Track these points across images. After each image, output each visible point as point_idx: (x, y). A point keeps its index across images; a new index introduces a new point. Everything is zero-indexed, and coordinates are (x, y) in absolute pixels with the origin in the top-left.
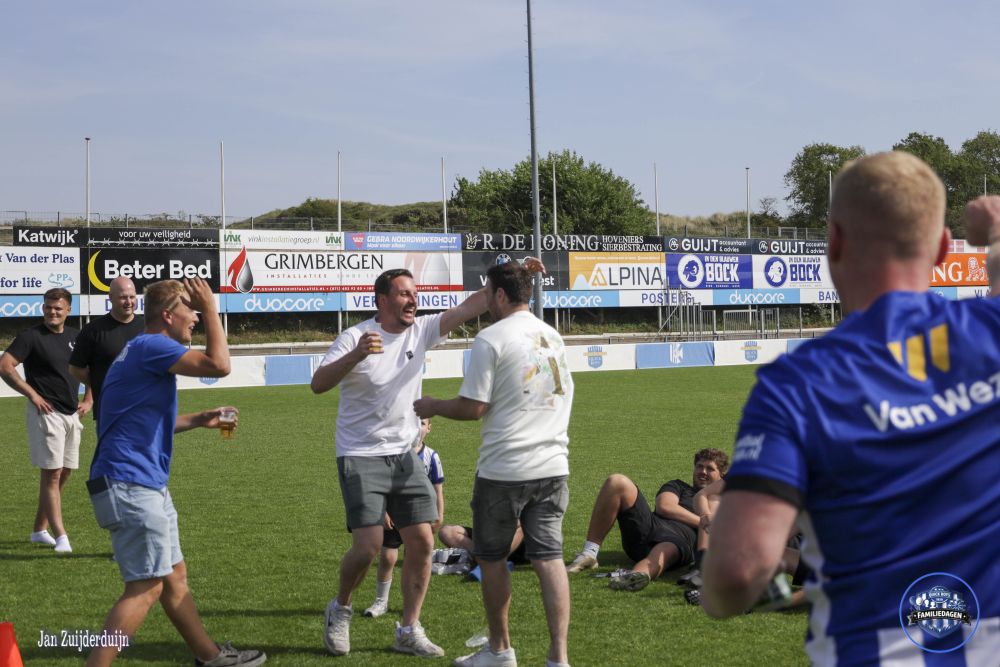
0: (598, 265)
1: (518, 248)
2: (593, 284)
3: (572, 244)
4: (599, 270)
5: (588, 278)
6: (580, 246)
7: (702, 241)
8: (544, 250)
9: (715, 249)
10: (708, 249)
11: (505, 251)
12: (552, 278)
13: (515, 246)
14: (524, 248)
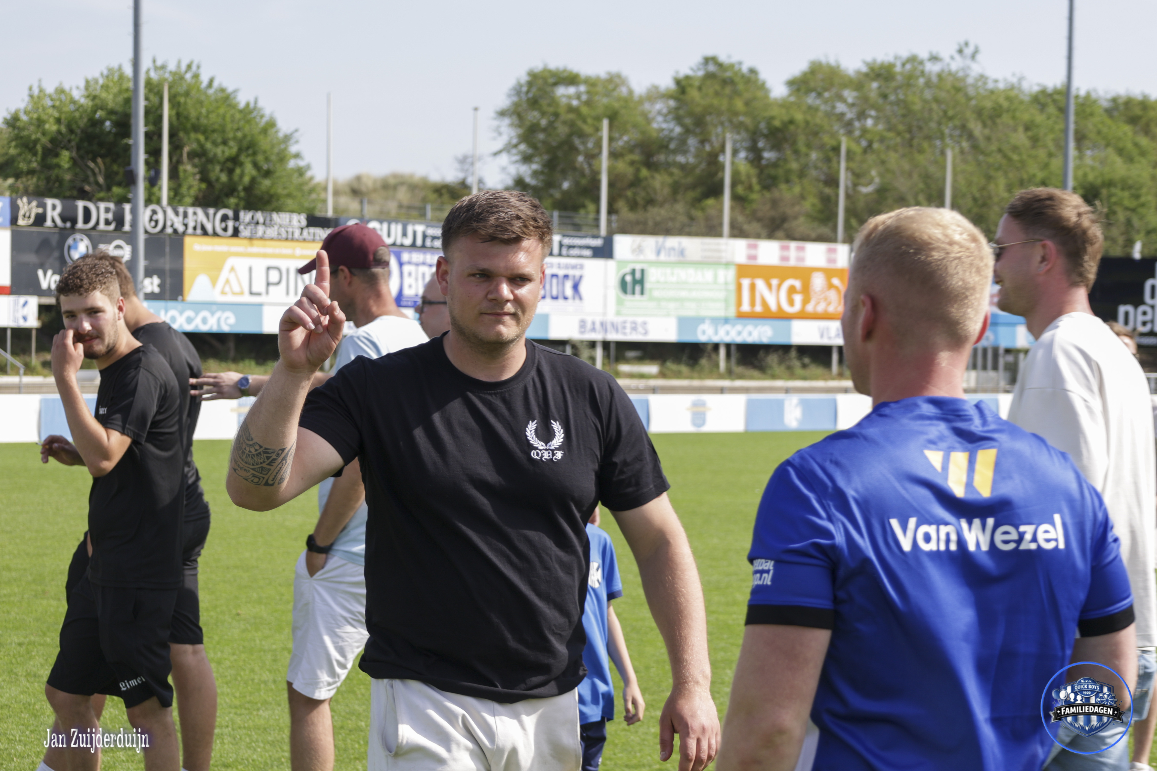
0: (231, 262)
1: (102, 226)
2: (223, 293)
3: (191, 224)
4: (232, 269)
5: (214, 282)
6: (203, 228)
7: (400, 227)
8: (146, 232)
9: (419, 242)
10: (408, 241)
11: (83, 231)
12: (156, 280)
13: (97, 223)
14: (112, 227)
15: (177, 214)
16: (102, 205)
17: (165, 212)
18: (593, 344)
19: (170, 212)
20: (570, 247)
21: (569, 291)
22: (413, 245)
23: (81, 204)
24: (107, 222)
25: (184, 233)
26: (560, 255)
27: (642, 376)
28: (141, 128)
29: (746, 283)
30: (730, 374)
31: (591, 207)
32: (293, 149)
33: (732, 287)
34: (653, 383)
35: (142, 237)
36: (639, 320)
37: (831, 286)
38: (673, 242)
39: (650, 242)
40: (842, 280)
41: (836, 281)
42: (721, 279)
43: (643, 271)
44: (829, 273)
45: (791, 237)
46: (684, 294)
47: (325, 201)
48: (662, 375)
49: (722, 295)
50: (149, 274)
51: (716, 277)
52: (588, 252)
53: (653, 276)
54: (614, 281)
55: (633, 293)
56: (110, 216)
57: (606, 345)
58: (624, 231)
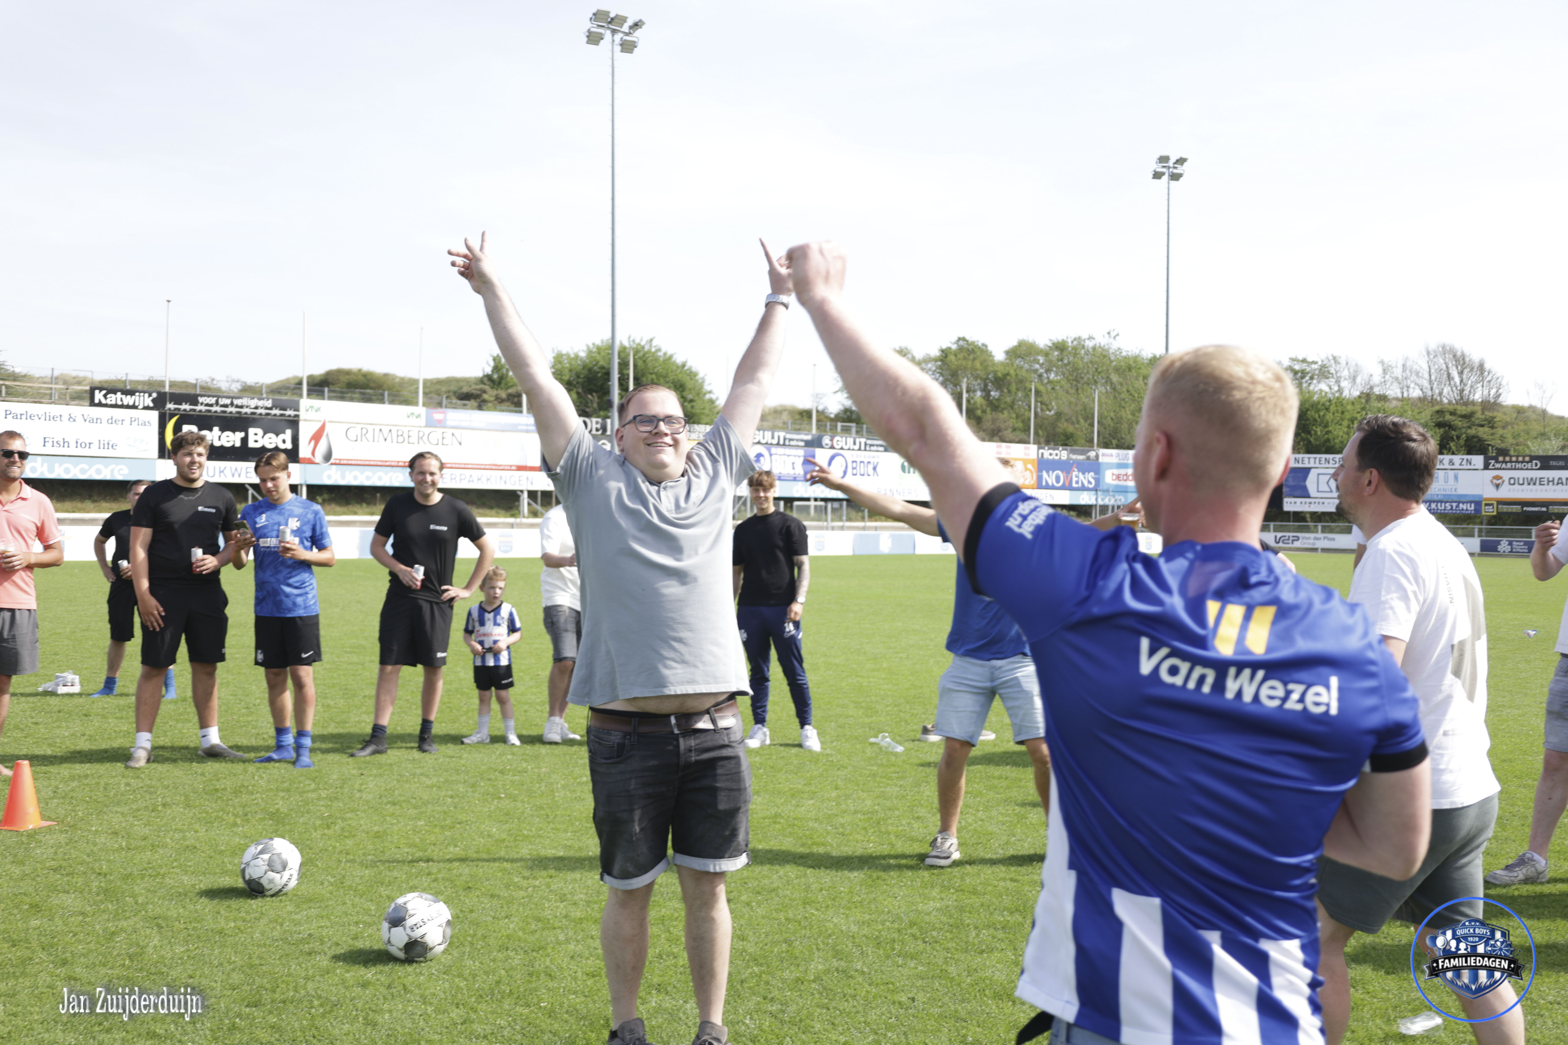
7: (770, 433)
9: (781, 442)
10: (775, 441)
14: (600, 432)
20: (871, 445)
21: (871, 471)
22: (778, 444)
24: (597, 430)
26: (865, 450)
28: (615, 376)
32: (707, 387)
36: (913, 488)
37: (1026, 469)
40: (1033, 466)
41: (1030, 466)
44: (1025, 462)
45: (1003, 440)
54: (897, 466)
55: (909, 473)
56: (599, 426)
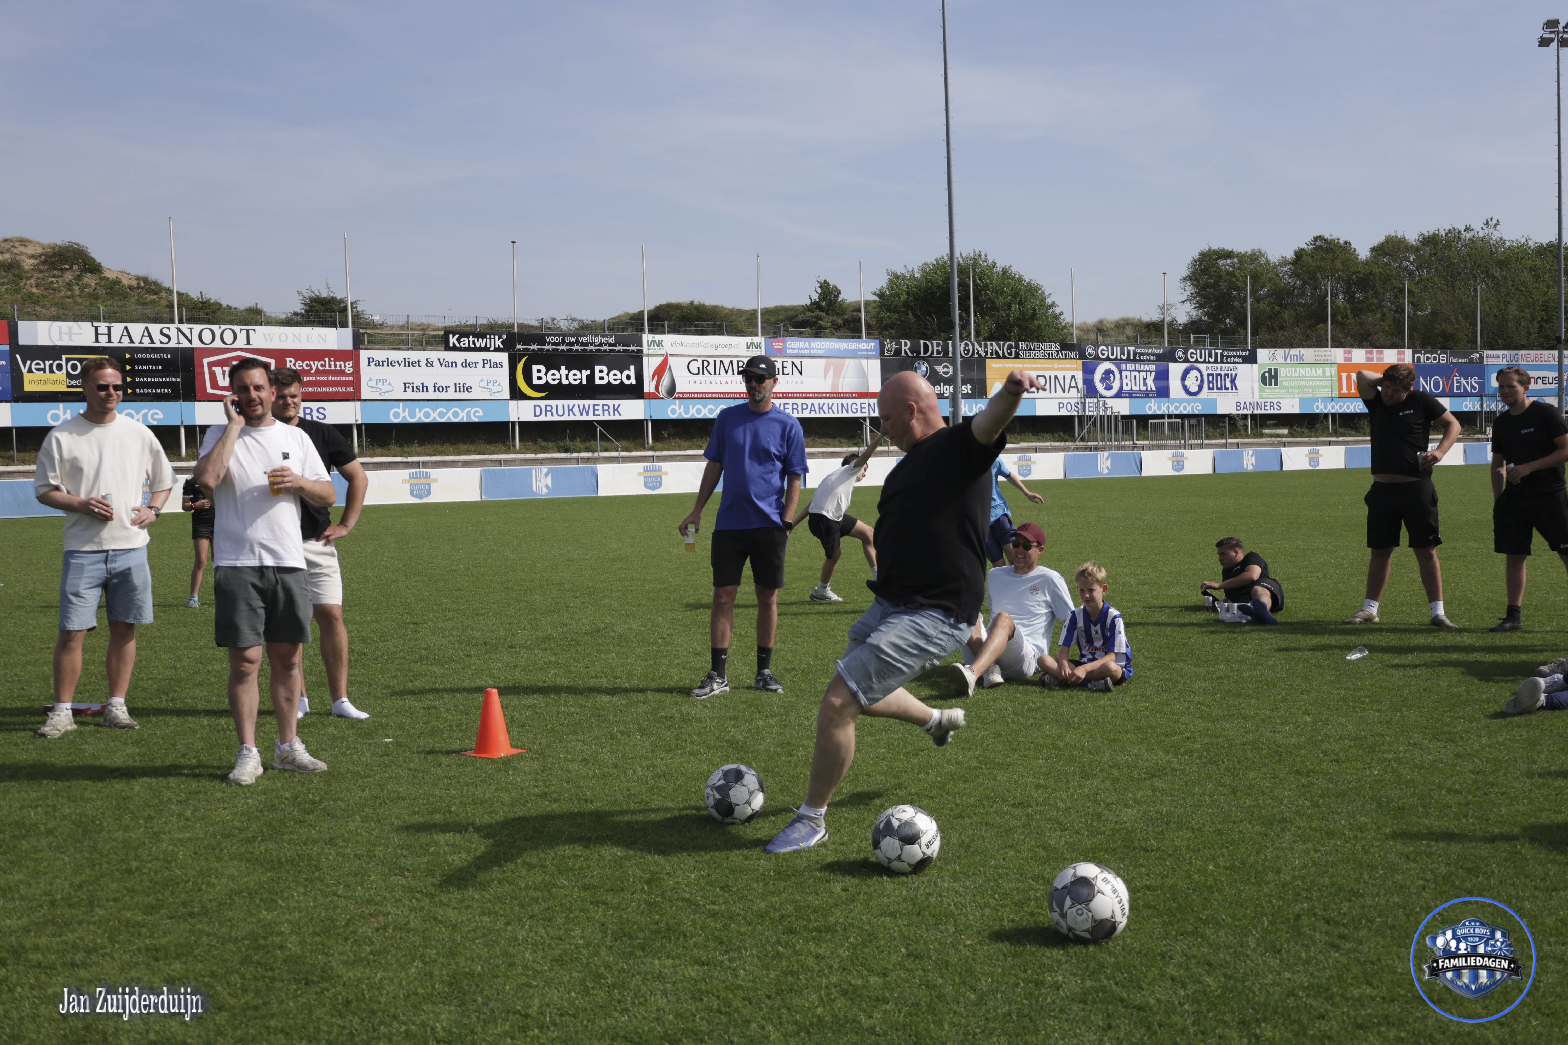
1: (936, 355)
3: (989, 351)
6: (997, 353)
7: (1119, 348)
8: (962, 357)
9: (1132, 357)
11: (923, 358)
12: (969, 387)
13: (932, 353)
14: (941, 355)
15: (980, 346)
16: (935, 342)
17: (973, 345)
18: (1245, 417)
19: (976, 344)
20: (1228, 357)
21: (1228, 385)
22: (1128, 359)
23: (922, 342)
24: (938, 352)
25: (986, 357)
26: (1222, 362)
27: (1278, 436)
28: (956, 295)
29: (1344, 375)
30: (1336, 433)
31: (1242, 331)
32: (1051, 302)
33: (1335, 378)
34: (1284, 440)
35: (959, 360)
36: (1275, 401)
38: (1294, 351)
39: (1280, 352)
42: (1328, 373)
43: (1276, 370)
45: (1373, 346)
46: (1303, 383)
47: (1072, 334)
48: (1291, 435)
49: (1329, 384)
50: (964, 382)
51: (1324, 372)
52: (1240, 360)
53: (1283, 373)
54: (1257, 376)
55: (1270, 384)
56: (940, 348)
57: (1254, 416)
58: (1263, 346)
